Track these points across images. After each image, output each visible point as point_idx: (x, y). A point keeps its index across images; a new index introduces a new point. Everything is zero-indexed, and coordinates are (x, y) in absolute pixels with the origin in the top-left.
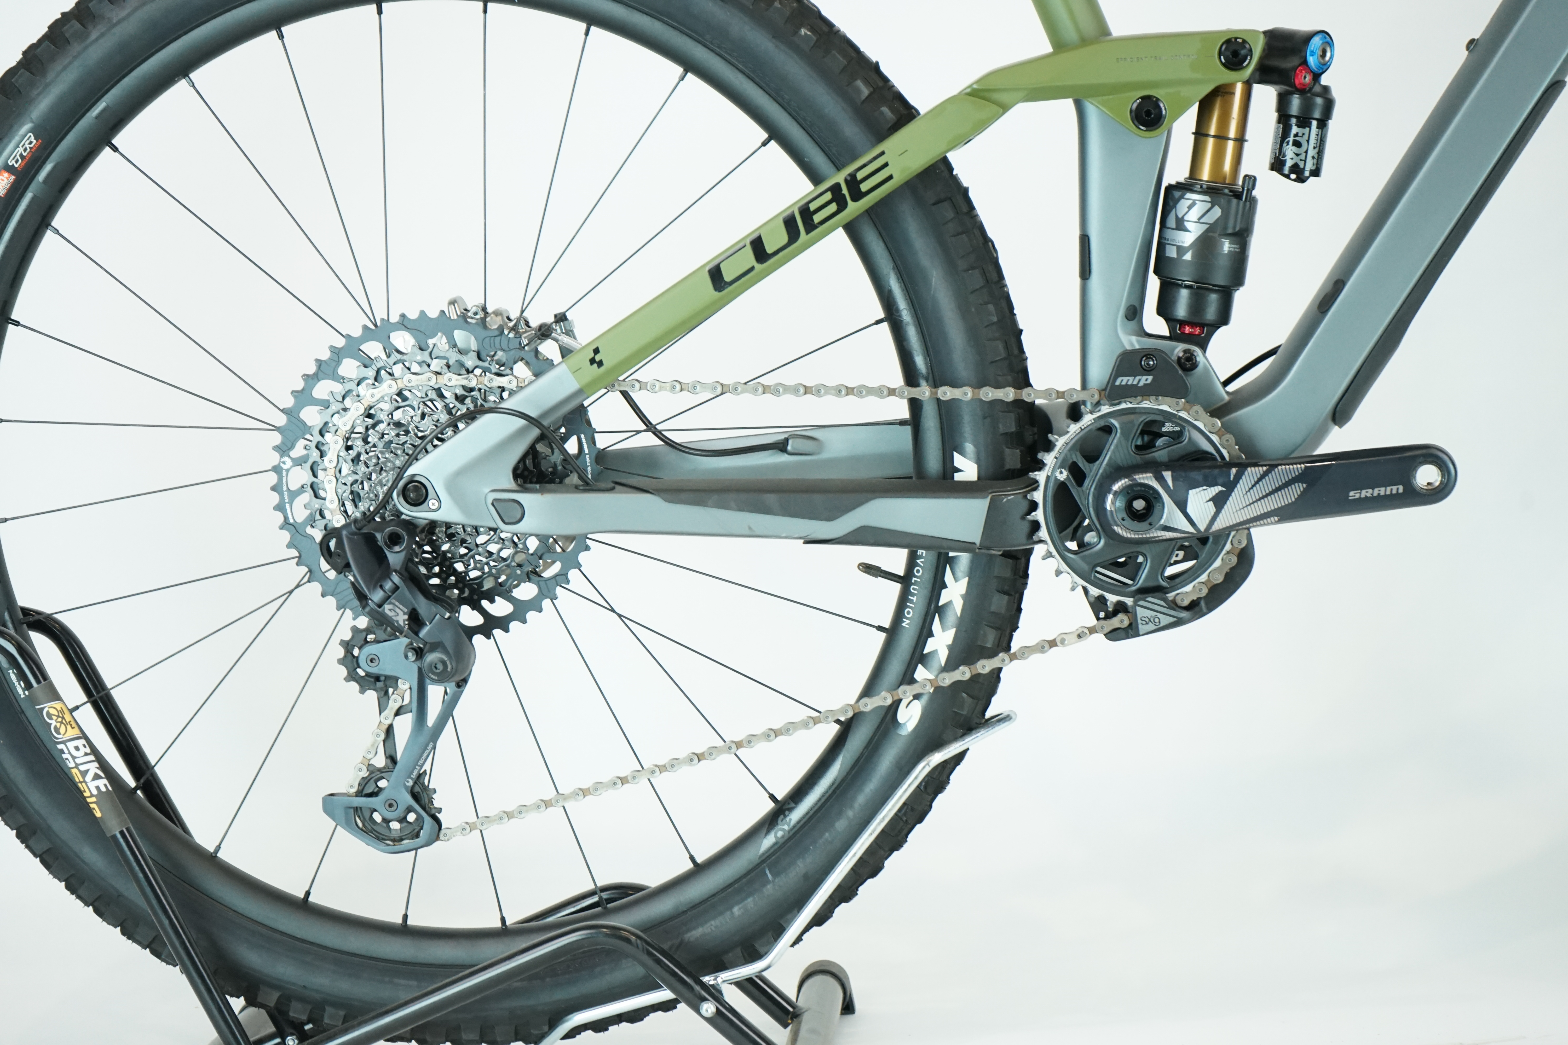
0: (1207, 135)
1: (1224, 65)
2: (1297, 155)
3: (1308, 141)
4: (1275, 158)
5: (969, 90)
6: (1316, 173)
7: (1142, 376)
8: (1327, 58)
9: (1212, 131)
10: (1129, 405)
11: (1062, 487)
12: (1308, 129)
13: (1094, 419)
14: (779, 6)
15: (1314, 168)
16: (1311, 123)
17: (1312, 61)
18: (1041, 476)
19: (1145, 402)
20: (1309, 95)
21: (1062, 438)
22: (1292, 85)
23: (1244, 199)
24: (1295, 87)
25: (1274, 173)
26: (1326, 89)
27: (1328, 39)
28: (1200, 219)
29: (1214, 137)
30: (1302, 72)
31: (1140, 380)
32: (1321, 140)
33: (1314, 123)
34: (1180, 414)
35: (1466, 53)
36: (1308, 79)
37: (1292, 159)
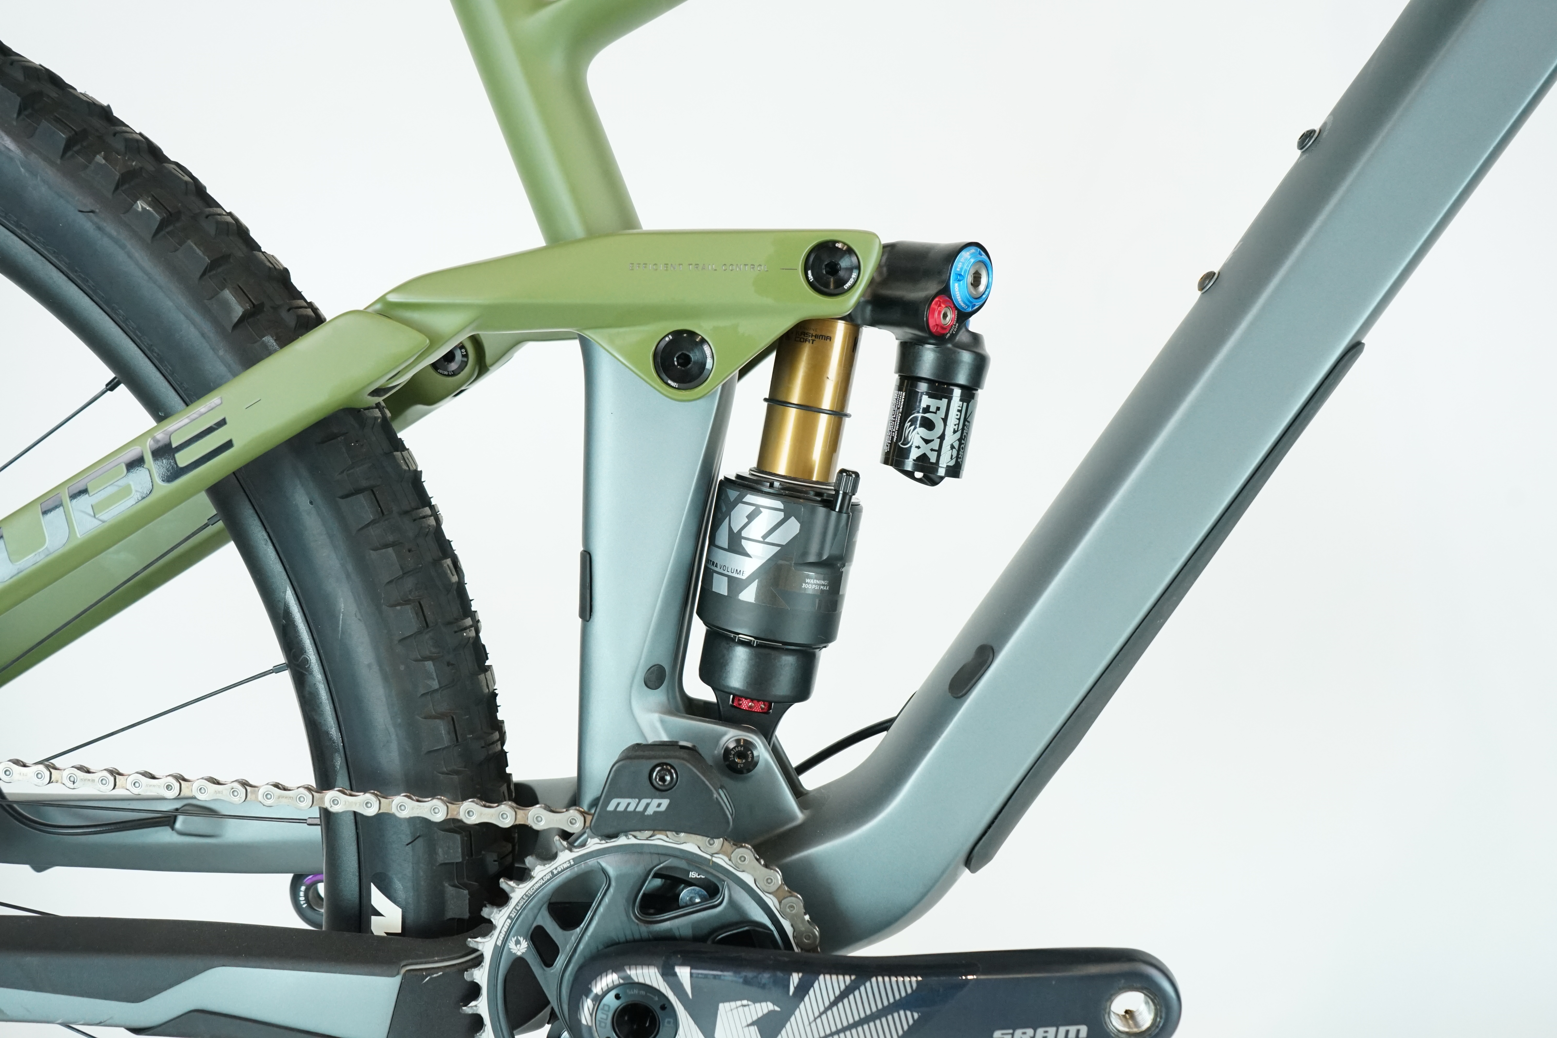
0: (786, 404)
1: (811, 284)
2: (927, 442)
3: (945, 420)
4: (891, 444)
5: (378, 306)
6: (955, 471)
7: (652, 798)
8: (982, 288)
9: (796, 395)
10: (633, 841)
11: (519, 964)
12: (945, 401)
13: (573, 859)
14: (104, 162)
15: (952, 463)
16: (952, 391)
17: (959, 290)
18: (486, 945)
19: (658, 836)
20: (949, 346)
21: (521, 886)
22: (924, 327)
23: (837, 510)
24: (930, 332)
25: (890, 469)
26: (976, 338)
27: (984, 257)
28: (765, 536)
29: (799, 406)
30: (940, 306)
31: (648, 805)
32: (965, 420)
33: (957, 392)
34: (714, 859)
35: (1199, 293)
36: (951, 316)
37: (918, 447)
